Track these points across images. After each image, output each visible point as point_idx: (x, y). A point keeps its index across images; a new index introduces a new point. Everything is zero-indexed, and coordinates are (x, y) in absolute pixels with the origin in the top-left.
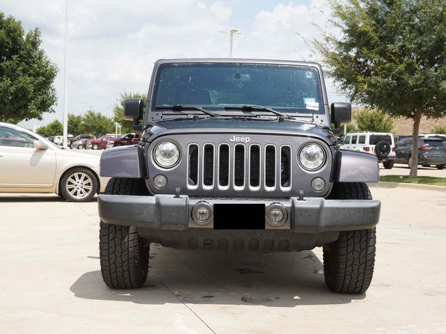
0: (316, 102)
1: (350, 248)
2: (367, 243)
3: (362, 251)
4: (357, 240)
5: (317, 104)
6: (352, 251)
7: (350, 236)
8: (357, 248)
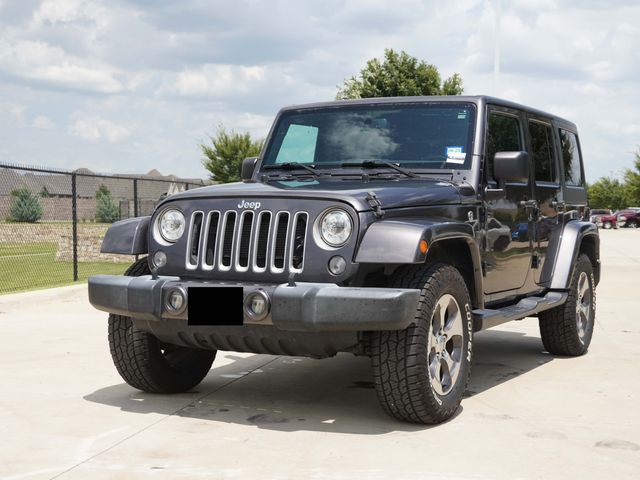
0: (463, 152)
1: (384, 357)
2: (405, 351)
3: (399, 361)
4: (392, 346)
5: (464, 155)
6: (386, 361)
7: (384, 339)
8: (393, 357)
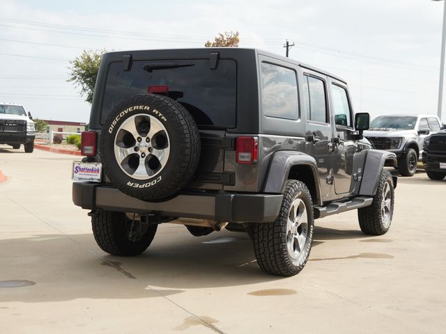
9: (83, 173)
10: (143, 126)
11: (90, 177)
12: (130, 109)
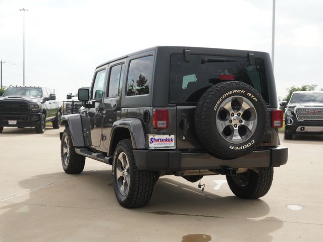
9: (158, 143)
10: (236, 105)
11: (165, 145)
12: (230, 93)
